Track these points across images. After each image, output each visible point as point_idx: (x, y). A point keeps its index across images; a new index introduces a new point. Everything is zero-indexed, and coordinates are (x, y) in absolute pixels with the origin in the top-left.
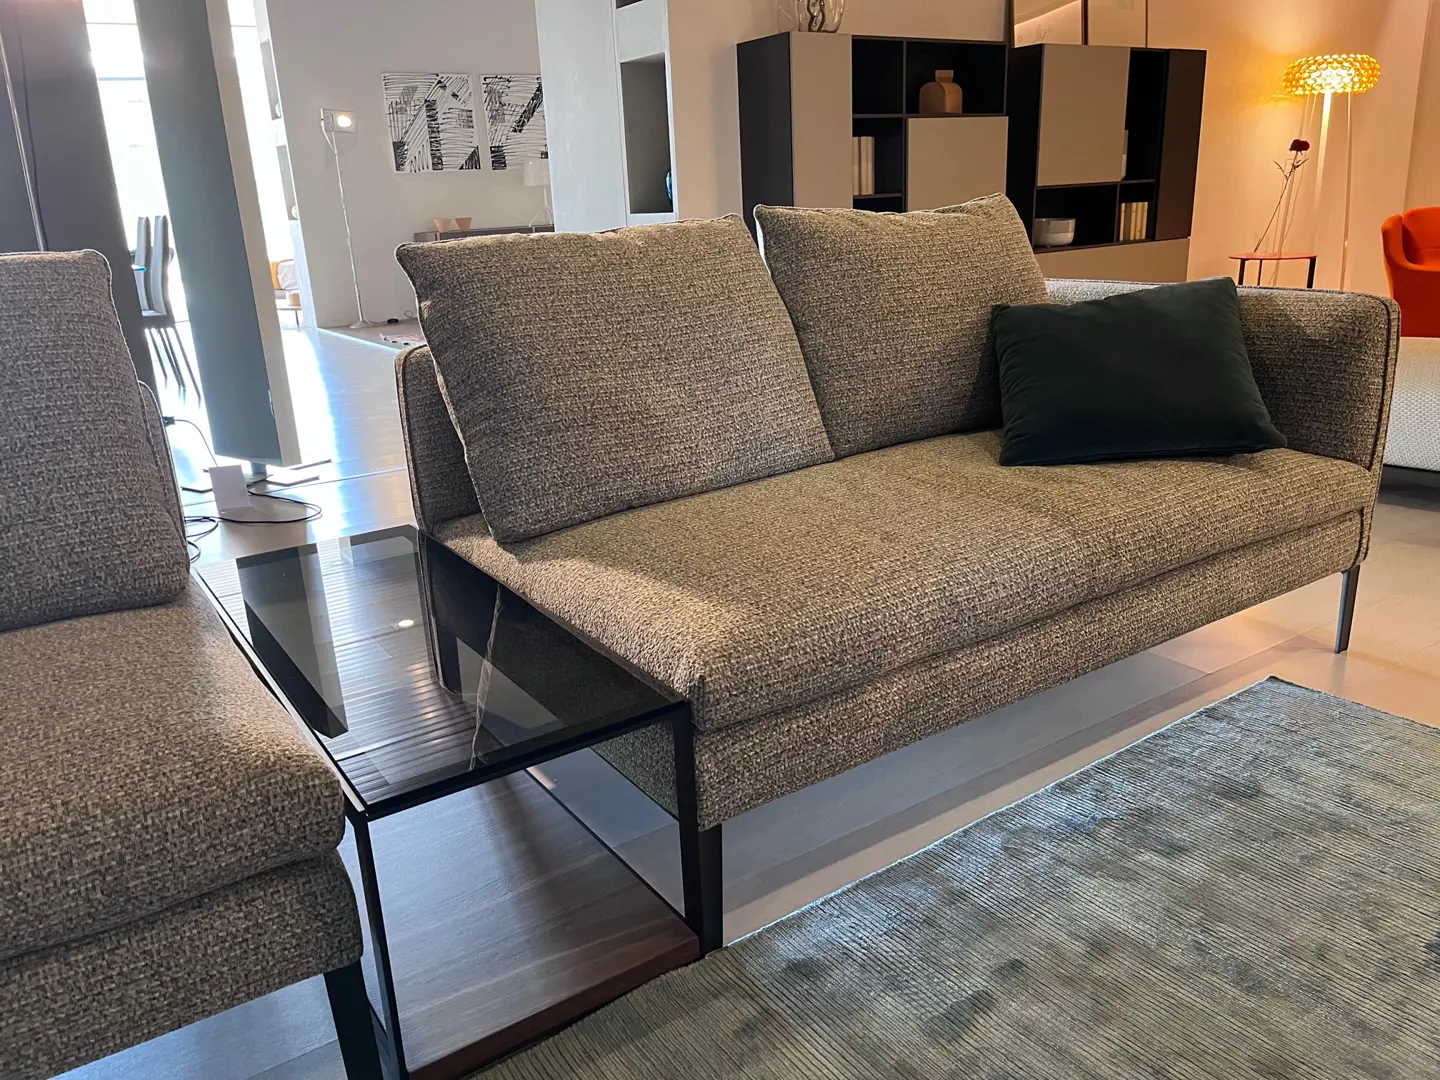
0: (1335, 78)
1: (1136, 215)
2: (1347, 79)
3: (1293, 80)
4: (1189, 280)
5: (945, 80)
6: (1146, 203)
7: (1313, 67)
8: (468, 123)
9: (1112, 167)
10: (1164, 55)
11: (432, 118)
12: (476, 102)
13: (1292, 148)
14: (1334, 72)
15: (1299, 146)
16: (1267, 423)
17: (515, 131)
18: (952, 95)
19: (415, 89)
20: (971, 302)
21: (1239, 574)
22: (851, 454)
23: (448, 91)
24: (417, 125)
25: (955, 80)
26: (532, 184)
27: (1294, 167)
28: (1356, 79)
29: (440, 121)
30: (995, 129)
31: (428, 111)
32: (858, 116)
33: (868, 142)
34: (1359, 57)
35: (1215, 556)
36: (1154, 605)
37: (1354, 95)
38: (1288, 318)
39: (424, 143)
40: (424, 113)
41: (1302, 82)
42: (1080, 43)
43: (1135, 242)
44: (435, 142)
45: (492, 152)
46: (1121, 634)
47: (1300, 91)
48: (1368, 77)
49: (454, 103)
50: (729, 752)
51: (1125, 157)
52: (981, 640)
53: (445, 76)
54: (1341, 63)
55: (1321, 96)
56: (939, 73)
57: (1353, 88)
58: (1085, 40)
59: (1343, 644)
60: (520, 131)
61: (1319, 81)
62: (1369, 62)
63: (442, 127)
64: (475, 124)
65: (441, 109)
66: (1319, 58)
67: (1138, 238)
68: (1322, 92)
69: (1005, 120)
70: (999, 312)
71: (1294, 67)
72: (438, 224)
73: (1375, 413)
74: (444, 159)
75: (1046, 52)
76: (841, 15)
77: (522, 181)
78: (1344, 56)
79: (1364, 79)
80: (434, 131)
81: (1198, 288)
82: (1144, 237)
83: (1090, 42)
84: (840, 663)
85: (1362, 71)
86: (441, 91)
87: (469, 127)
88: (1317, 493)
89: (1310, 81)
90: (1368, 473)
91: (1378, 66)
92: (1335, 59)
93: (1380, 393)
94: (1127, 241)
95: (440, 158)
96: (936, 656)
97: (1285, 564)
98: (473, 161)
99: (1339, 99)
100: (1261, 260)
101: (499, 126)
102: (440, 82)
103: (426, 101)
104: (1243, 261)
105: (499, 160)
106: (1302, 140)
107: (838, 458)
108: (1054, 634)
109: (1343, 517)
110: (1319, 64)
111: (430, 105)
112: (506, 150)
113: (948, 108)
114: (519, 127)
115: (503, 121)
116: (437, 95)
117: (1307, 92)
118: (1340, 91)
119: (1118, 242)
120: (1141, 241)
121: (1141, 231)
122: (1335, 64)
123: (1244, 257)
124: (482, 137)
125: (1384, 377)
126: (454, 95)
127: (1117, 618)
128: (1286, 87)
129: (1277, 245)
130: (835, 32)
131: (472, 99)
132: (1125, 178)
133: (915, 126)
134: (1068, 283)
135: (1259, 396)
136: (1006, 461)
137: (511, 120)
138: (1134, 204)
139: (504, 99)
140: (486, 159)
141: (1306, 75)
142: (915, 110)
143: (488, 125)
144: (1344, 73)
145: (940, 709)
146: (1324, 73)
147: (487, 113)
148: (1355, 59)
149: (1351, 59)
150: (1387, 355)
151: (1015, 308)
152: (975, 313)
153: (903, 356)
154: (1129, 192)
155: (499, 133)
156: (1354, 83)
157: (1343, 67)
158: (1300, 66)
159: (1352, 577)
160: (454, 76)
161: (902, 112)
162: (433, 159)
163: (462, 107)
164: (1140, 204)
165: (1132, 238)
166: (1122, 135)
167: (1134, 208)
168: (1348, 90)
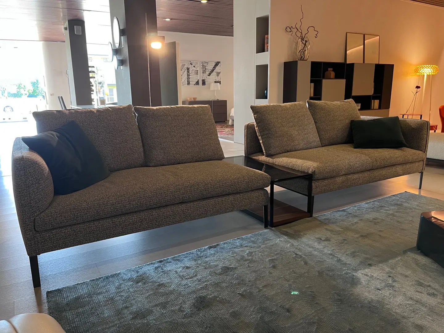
0: (427, 71)
1: (376, 103)
2: (430, 71)
3: (416, 71)
4: (390, 116)
5: (331, 71)
6: (378, 100)
7: (421, 68)
8: (197, 73)
9: (370, 91)
10: (383, 66)
11: (188, 72)
12: (199, 69)
13: (416, 88)
14: (427, 69)
15: (418, 87)
16: (404, 142)
17: (208, 76)
18: (333, 74)
19: (185, 65)
20: (347, 119)
21: (399, 169)
22: (325, 146)
23: (193, 65)
24: (184, 74)
25: (333, 71)
26: (212, 89)
27: (417, 93)
28: (433, 71)
29: (190, 73)
30: (343, 82)
31: (187, 70)
32: (312, 79)
33: (313, 84)
34: (433, 66)
35: (395, 165)
36: (384, 172)
37: (432, 75)
38: (409, 124)
39: (186, 78)
40: (186, 71)
41: (418, 72)
42: (362, 63)
43: (376, 109)
44: (188, 78)
45: (202, 81)
46: (377, 176)
47: (418, 74)
48: (436, 71)
49: (194, 69)
50: (316, 184)
51: (373, 89)
52: (354, 173)
53: (192, 62)
54: (429, 67)
55: (424, 75)
56: (329, 69)
57: (432, 73)
58: (364, 62)
59: (420, 188)
60: (210, 76)
61: (423, 71)
62: (436, 67)
63: (190, 74)
64: (198, 74)
65: (190, 70)
66: (423, 66)
67: (376, 108)
68: (424, 74)
69: (345, 80)
70: (352, 122)
71: (416, 68)
72: (188, 99)
73: (425, 142)
74: (190, 82)
75: (355, 65)
76: (308, 57)
77: (210, 89)
78: (429, 66)
79: (435, 71)
80: (188, 75)
81: (392, 118)
82: (378, 108)
83: (365, 63)
84: (333, 172)
85: (434, 70)
86: (191, 65)
87: (197, 74)
88: (414, 156)
89: (420, 71)
90: (424, 153)
91: (438, 68)
92: (427, 66)
93: (426, 138)
94: (373, 109)
95: (189, 82)
96: (347, 174)
97: (408, 169)
98: (197, 83)
99: (428, 76)
100: (408, 115)
101: (205, 74)
102: (191, 63)
103: (187, 68)
104: (403, 115)
105: (204, 83)
106: (419, 86)
107: (322, 147)
108: (366, 174)
109: (419, 161)
110: (423, 67)
111: (188, 69)
112: (206, 80)
113: (332, 77)
114: (209, 75)
115: (206, 73)
116: (190, 66)
117: (420, 74)
118: (428, 74)
119: (371, 109)
120: (377, 109)
121: (377, 107)
122: (427, 68)
123: (403, 114)
124: (200, 77)
125: (427, 135)
126: (194, 66)
127: (376, 173)
128: (415, 73)
129: (412, 111)
130: (306, 60)
131: (198, 67)
132: (373, 94)
133: (324, 81)
134: (364, 117)
135: (403, 138)
136: (355, 148)
137: (208, 73)
138: (375, 100)
139: (206, 68)
140: (201, 83)
141: (420, 70)
142: (324, 78)
143: (202, 74)
144: (429, 70)
145: (347, 184)
146: (424, 70)
147: (202, 71)
148: (432, 66)
149: (431, 66)
150: (427, 131)
151: (356, 121)
152: (348, 121)
153: (335, 128)
154: (374, 97)
155: (204, 76)
156: (432, 72)
157: (429, 68)
158: (418, 68)
159: (422, 173)
160: (194, 62)
161: (321, 78)
162: (188, 82)
163: (196, 69)
164: (377, 100)
165: (375, 108)
166: (373, 84)
167: (375, 101)
168: (430, 74)
